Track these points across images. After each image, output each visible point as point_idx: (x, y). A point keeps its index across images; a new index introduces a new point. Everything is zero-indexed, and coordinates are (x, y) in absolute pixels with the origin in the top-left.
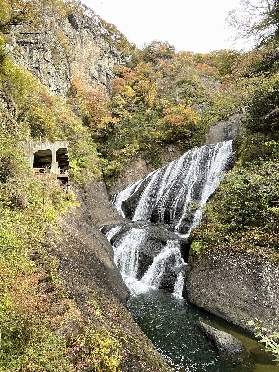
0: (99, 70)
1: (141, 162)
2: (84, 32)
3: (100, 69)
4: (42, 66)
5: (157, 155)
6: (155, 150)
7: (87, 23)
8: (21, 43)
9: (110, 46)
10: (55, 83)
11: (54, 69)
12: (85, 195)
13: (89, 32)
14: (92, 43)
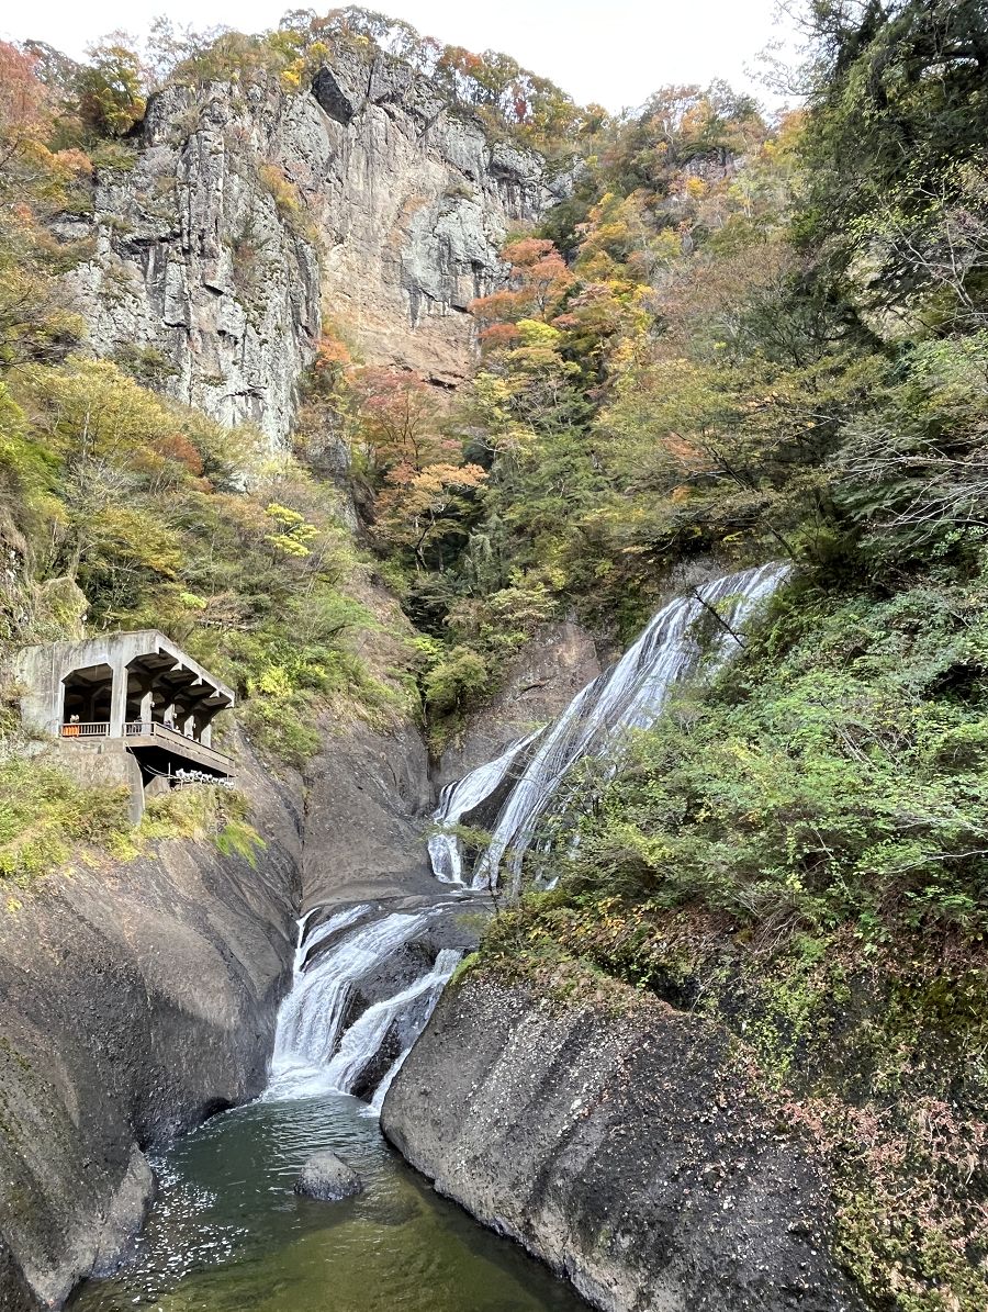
0: (441, 256)
1: (573, 639)
2: (374, 121)
3: (445, 255)
4: (197, 315)
5: (638, 607)
6: (631, 585)
7: (385, 81)
8: (128, 247)
9: (490, 147)
10: (241, 368)
11: (241, 315)
12: (305, 792)
13: (397, 114)
14: (411, 152)
